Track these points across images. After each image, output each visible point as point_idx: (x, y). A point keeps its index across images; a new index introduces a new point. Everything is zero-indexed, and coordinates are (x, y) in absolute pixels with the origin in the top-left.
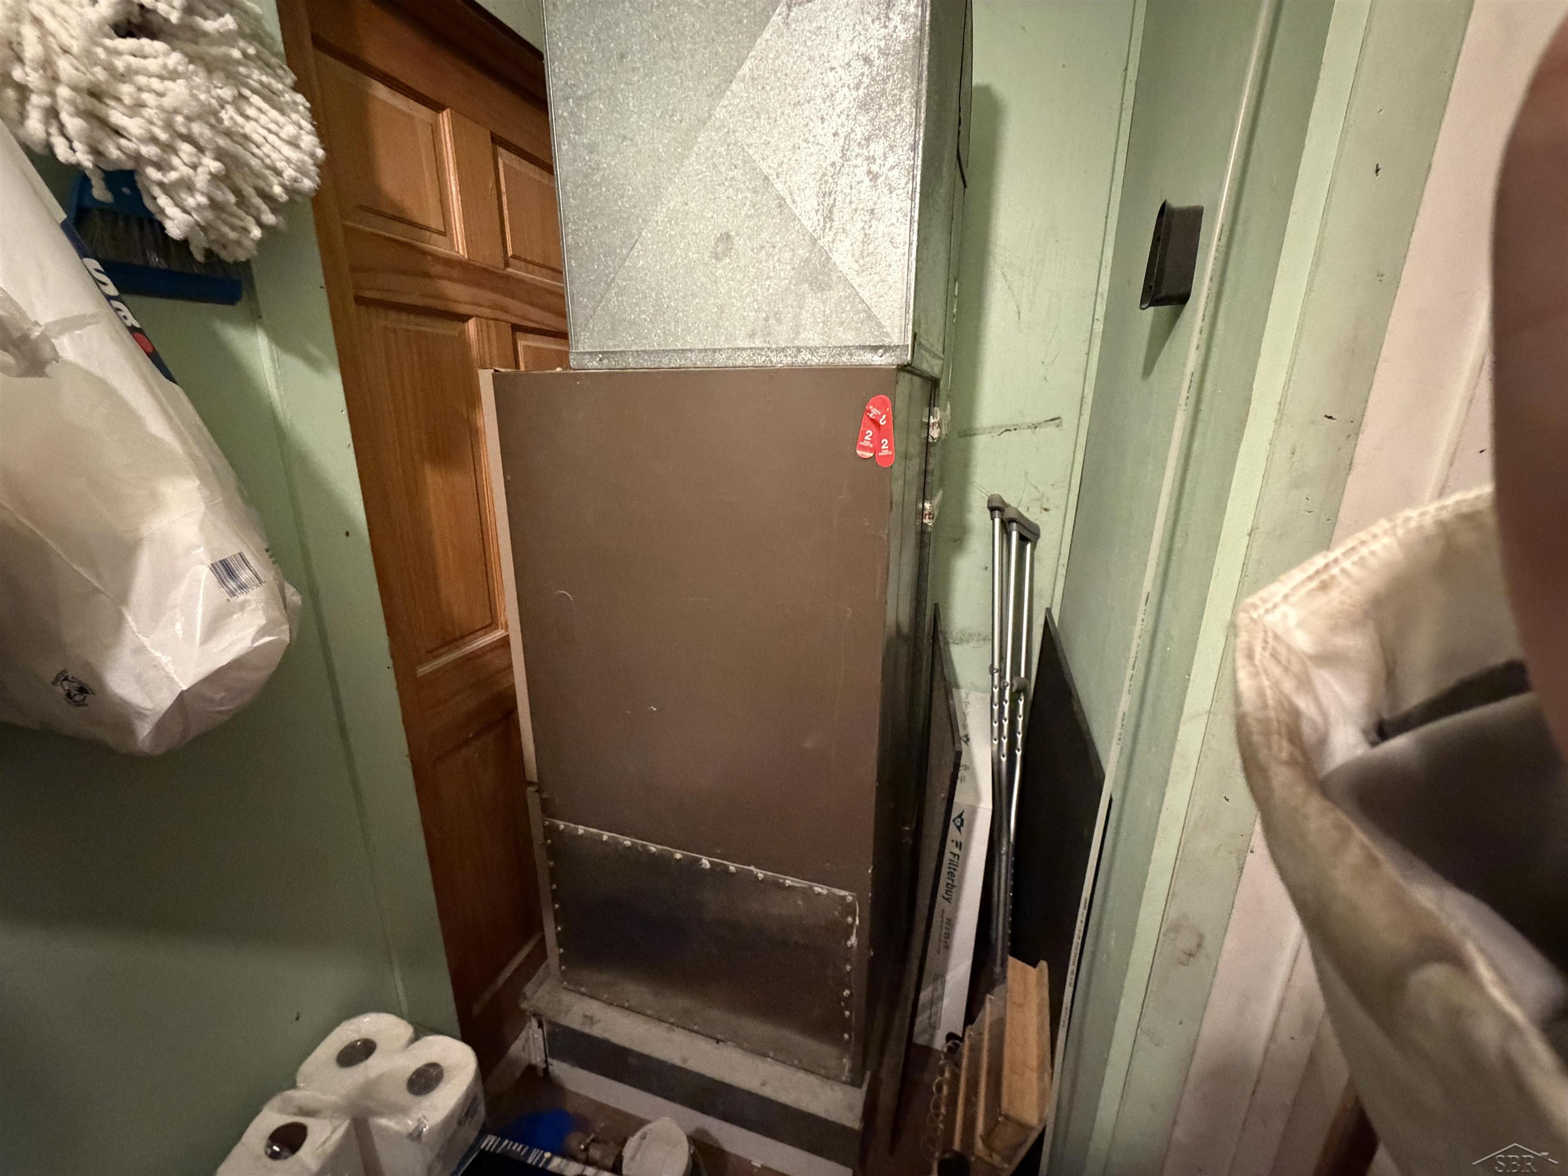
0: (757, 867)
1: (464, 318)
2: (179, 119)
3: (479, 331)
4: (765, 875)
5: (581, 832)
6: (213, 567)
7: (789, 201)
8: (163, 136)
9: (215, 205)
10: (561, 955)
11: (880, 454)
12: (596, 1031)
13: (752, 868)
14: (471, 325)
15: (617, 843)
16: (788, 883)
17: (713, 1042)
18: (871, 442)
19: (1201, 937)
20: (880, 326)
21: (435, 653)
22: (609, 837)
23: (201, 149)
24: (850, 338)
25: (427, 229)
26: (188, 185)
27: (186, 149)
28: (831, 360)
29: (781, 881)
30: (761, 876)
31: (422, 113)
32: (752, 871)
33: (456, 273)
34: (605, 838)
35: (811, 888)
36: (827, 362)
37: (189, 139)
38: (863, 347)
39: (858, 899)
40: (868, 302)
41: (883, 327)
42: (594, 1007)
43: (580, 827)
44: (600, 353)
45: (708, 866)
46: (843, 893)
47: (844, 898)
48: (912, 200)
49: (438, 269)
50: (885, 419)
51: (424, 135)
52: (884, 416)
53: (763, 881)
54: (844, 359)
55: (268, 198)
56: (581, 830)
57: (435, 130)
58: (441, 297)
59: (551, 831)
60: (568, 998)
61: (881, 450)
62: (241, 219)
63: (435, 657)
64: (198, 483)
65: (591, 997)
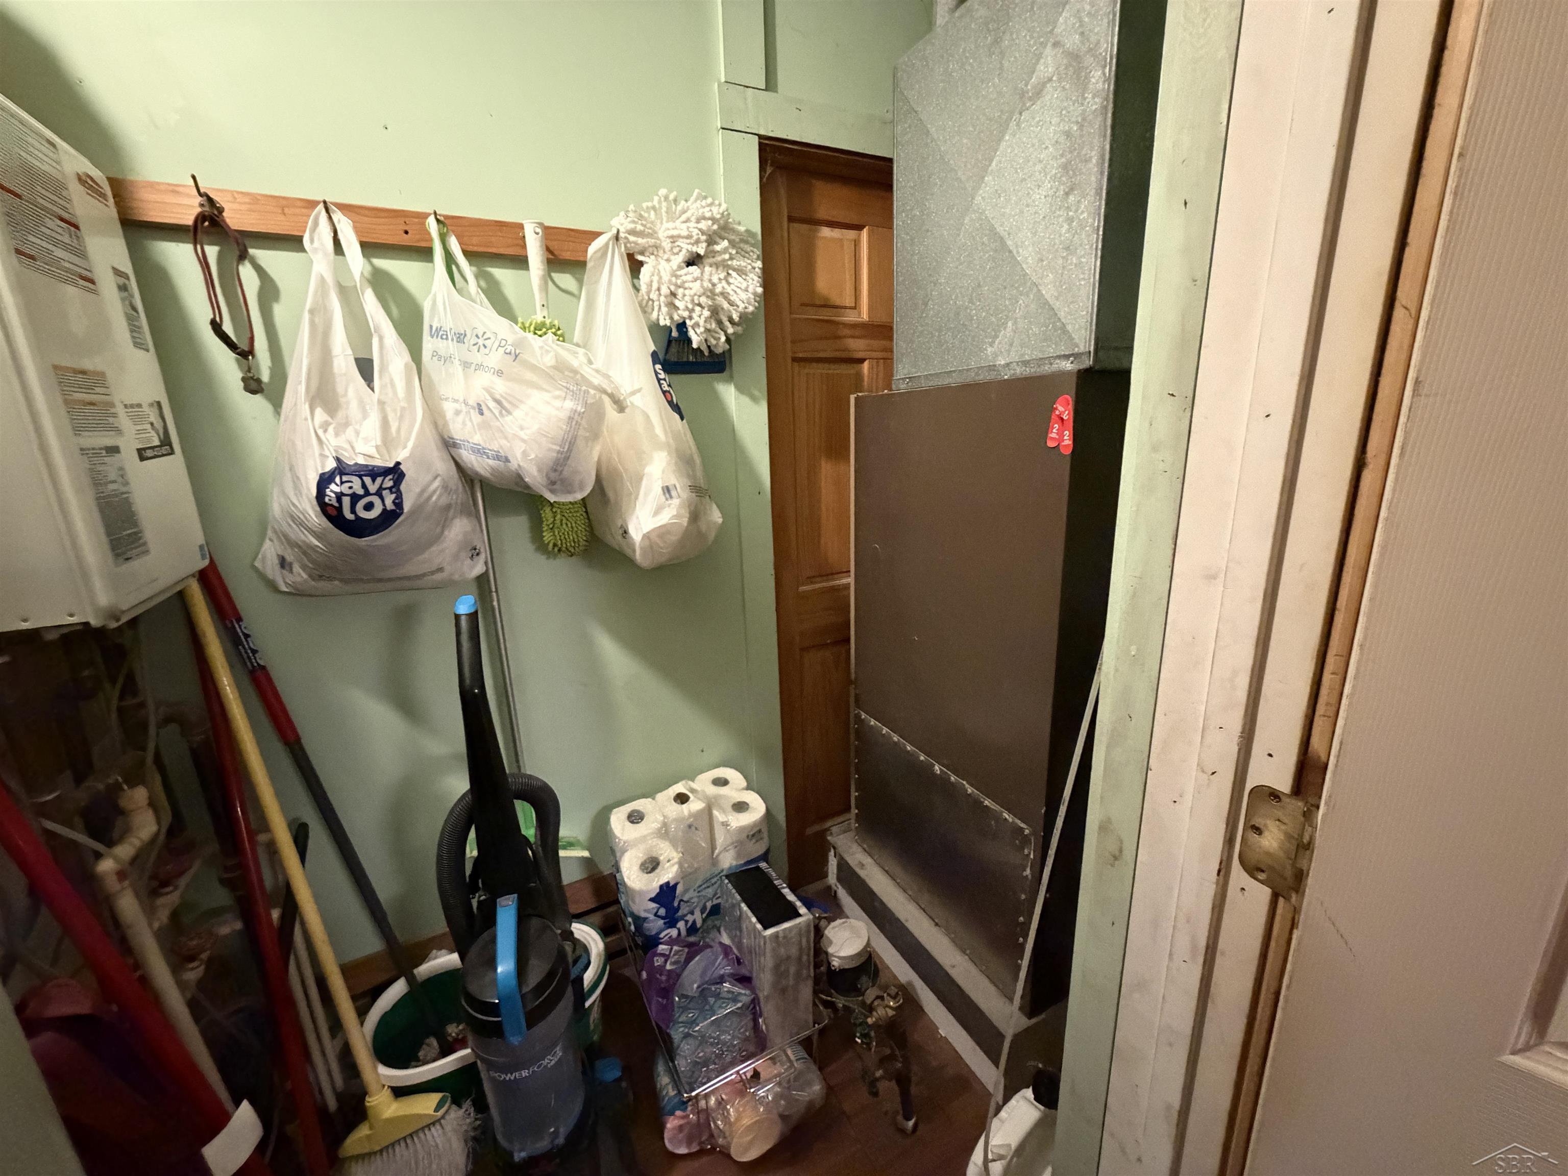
0: (968, 783)
1: (862, 361)
2: (696, 297)
3: (871, 368)
4: (973, 792)
5: (872, 723)
6: (663, 488)
7: (1015, 252)
8: (690, 306)
9: (708, 331)
10: (856, 814)
11: (1063, 444)
12: (862, 873)
13: (965, 782)
14: (866, 365)
15: (890, 737)
16: (986, 803)
17: (933, 924)
18: (1057, 434)
19: (1121, 842)
20: (1071, 338)
21: (814, 580)
22: (887, 732)
23: (703, 308)
24: (1051, 351)
25: (845, 308)
26: (697, 325)
27: (698, 309)
28: (1038, 370)
29: (982, 800)
30: (969, 791)
31: (851, 234)
32: (964, 785)
33: (858, 332)
34: (884, 732)
35: (1002, 812)
36: (1035, 372)
37: (699, 305)
38: (1059, 357)
39: (1034, 833)
40: (1063, 320)
41: (1073, 339)
42: (868, 860)
43: (872, 720)
44: (907, 378)
45: (938, 772)
46: (1023, 825)
47: (1022, 829)
48: (1098, 234)
49: (847, 332)
50: (1068, 414)
51: (848, 248)
52: (1067, 412)
53: (970, 795)
54: (1046, 368)
55: (731, 320)
56: (873, 722)
57: (857, 243)
58: (846, 350)
59: (858, 716)
60: (855, 848)
61: (1063, 440)
62: (718, 333)
63: (812, 583)
64: (666, 454)
65: (870, 855)
